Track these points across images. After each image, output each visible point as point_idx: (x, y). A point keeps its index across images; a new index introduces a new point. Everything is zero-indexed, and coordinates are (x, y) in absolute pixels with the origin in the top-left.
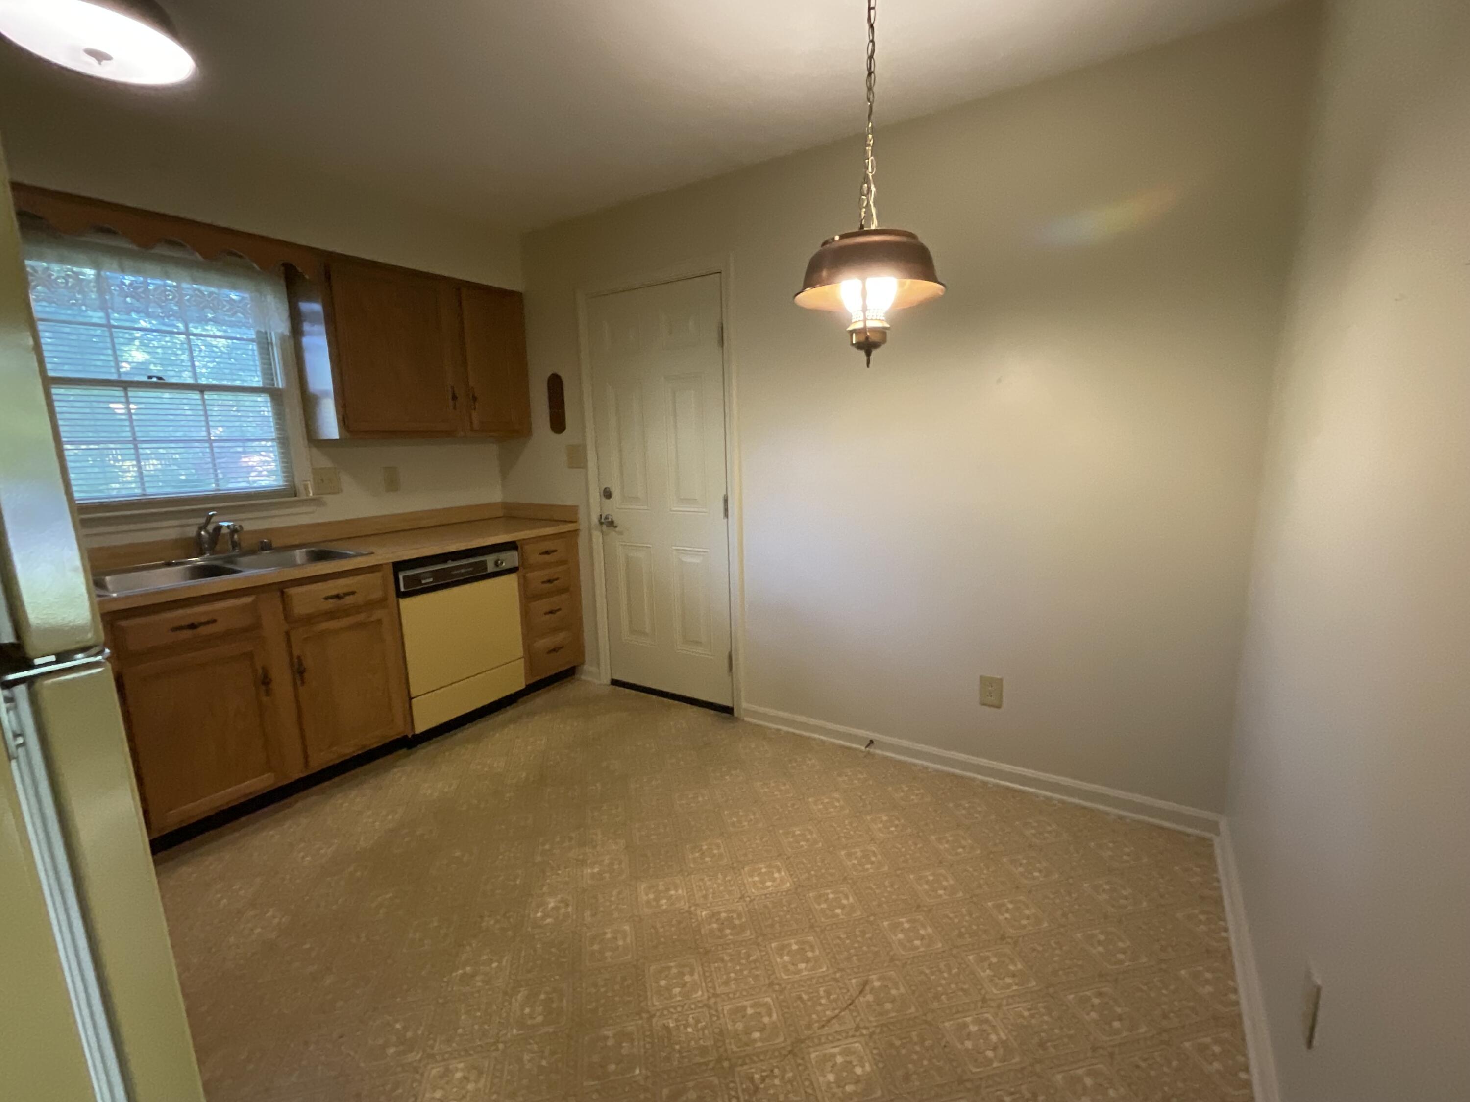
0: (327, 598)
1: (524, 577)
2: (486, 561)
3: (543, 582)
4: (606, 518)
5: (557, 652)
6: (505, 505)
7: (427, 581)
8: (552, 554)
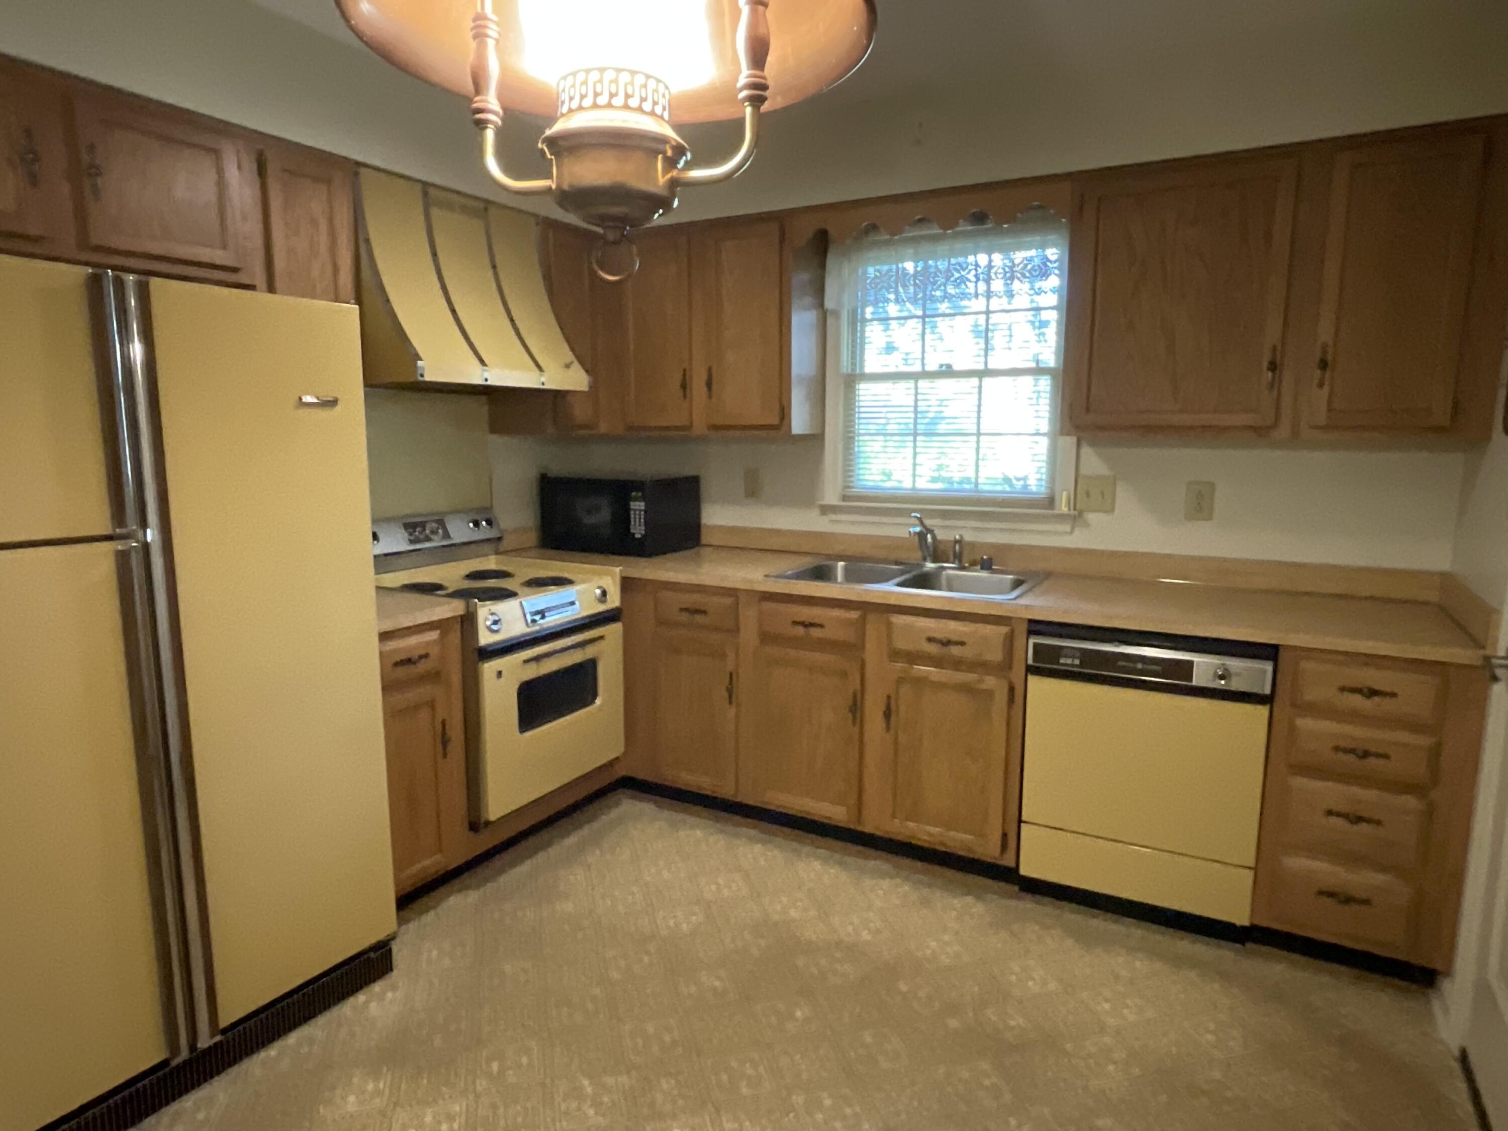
0: (929, 640)
1: (1289, 721)
2: (1191, 663)
3: (1335, 749)
6: (1447, 581)
7: (1069, 661)
8: (1376, 699)
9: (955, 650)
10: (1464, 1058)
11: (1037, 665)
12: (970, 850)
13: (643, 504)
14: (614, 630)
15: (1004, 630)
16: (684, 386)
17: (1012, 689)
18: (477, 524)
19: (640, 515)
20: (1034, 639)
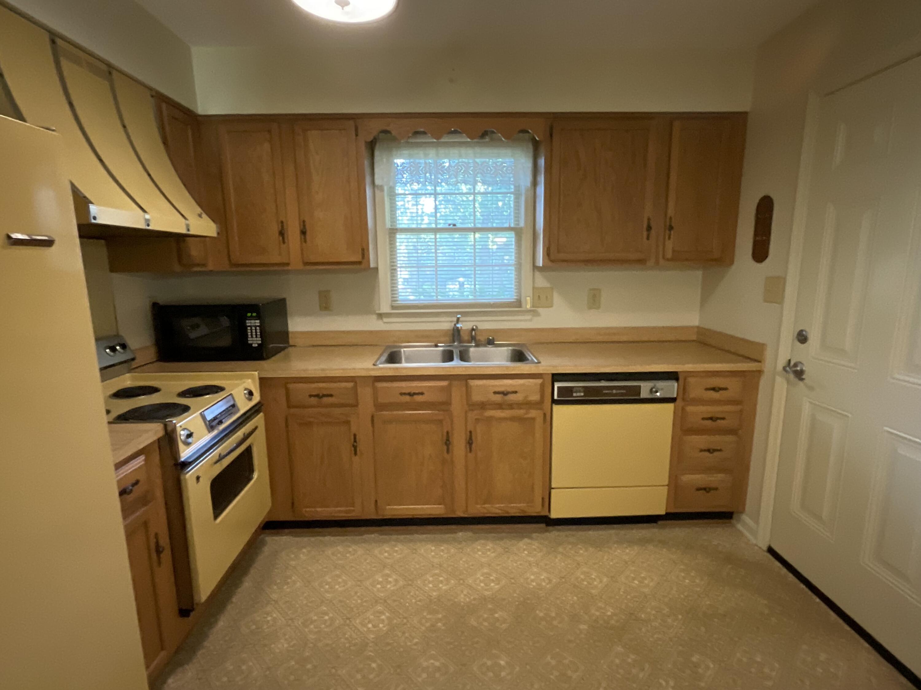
0: (495, 393)
1: (683, 409)
2: (640, 387)
3: (703, 419)
4: (796, 365)
5: (708, 492)
6: (701, 331)
7: (578, 394)
8: (721, 392)
9: (511, 397)
10: (771, 551)
11: (559, 399)
12: (523, 511)
13: (258, 321)
14: (259, 420)
15: (539, 381)
16: (282, 233)
17: (545, 415)
18: (113, 349)
19: (256, 330)
20: (558, 384)
